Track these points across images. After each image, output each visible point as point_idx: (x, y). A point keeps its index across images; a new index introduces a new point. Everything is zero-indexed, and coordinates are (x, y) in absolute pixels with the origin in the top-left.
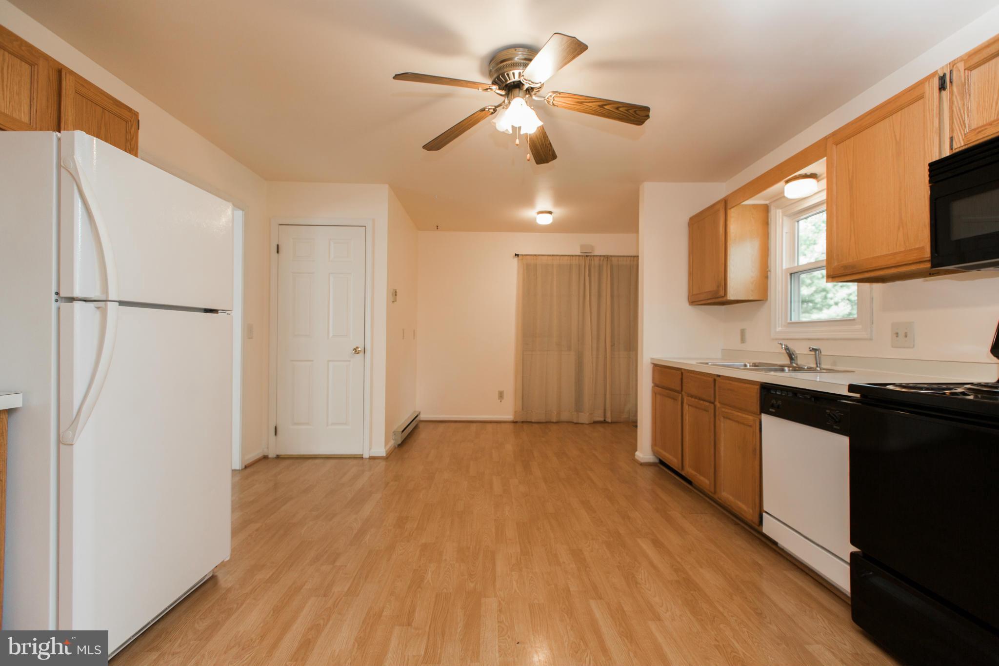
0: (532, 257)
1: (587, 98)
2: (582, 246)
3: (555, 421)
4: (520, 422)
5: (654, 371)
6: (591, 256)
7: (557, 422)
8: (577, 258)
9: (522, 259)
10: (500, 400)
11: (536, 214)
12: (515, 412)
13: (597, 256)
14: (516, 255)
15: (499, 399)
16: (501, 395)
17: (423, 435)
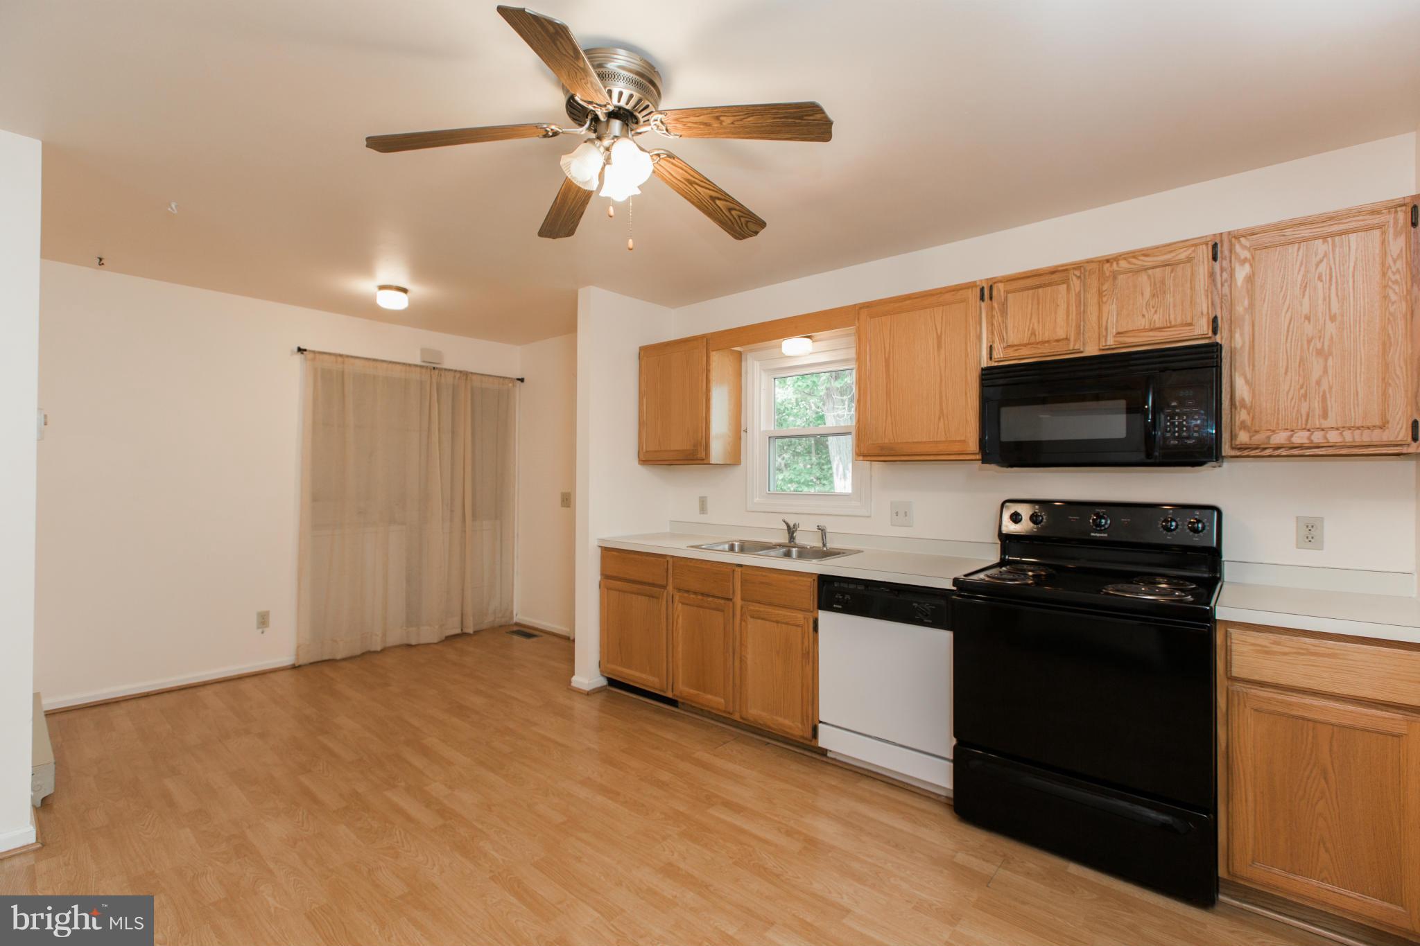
0: (333, 358)
1: (705, 180)
2: (424, 351)
3: (379, 648)
5: (603, 558)
6: (440, 369)
7: (383, 650)
8: (418, 369)
9: (313, 359)
10: (260, 630)
11: (377, 289)
12: (298, 647)
13: (450, 370)
14: (300, 350)
15: (258, 628)
16: (263, 620)
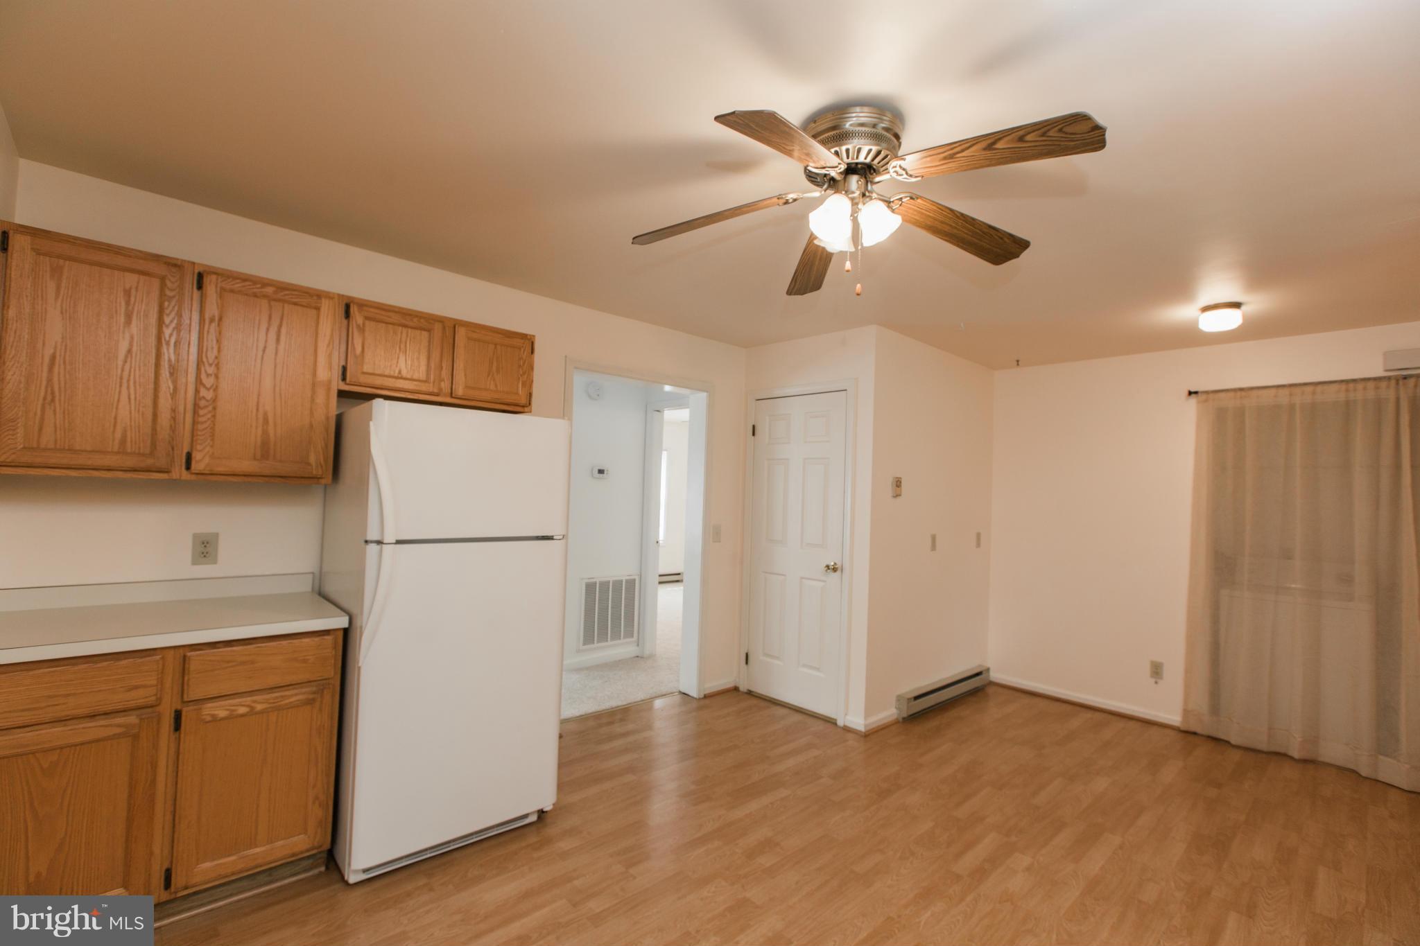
4: (1202, 735)
9: (1206, 401)
10: (1154, 680)
11: (1199, 312)
12: (1186, 711)
14: (1190, 393)
15: (1152, 677)
16: (1157, 671)
17: (992, 712)
